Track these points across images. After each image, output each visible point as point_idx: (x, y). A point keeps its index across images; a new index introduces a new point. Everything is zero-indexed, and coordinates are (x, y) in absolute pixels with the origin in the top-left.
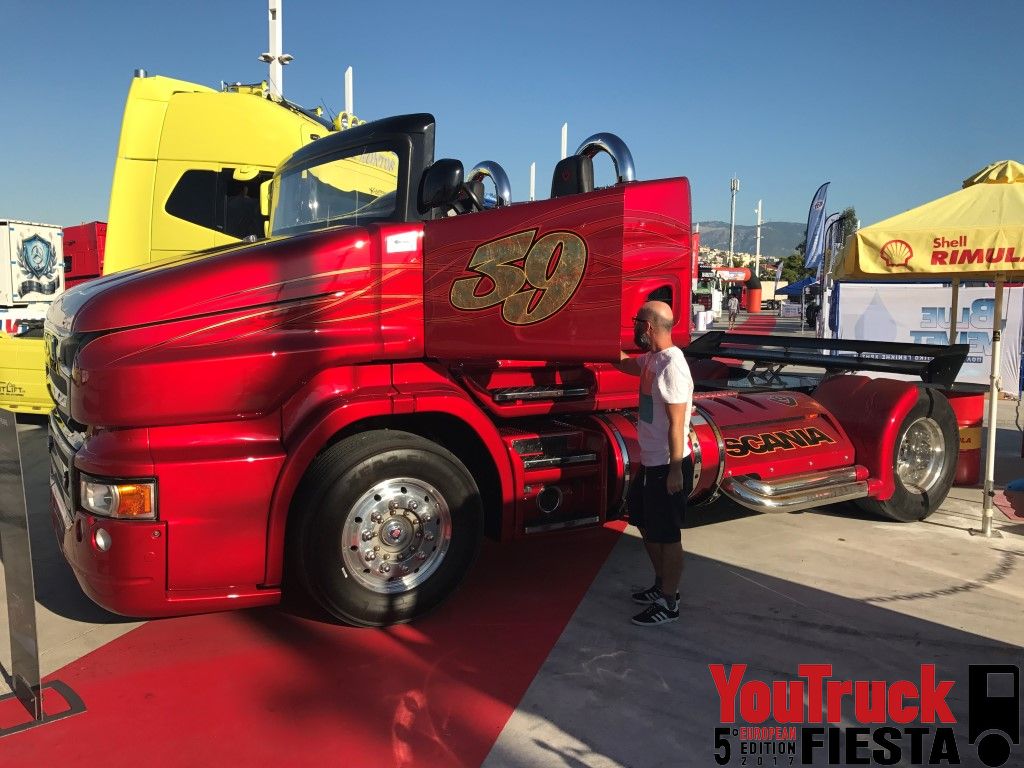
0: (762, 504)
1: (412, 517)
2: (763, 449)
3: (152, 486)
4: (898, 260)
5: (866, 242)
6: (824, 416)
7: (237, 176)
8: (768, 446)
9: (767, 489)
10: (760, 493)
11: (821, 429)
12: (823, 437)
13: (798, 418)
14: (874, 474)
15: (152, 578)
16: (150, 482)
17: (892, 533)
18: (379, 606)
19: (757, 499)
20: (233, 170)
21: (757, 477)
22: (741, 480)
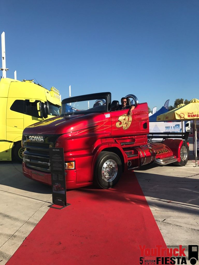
0: (161, 163)
1: (111, 167)
2: (159, 153)
3: (74, 162)
4: (182, 117)
5: (177, 114)
6: (166, 147)
7: (30, 101)
8: (160, 153)
9: (161, 160)
10: (160, 161)
11: (167, 149)
12: (168, 151)
13: (162, 147)
14: (177, 157)
15: (74, 180)
16: (73, 162)
18: (107, 185)
19: (160, 162)
21: (159, 158)
22: (157, 159)
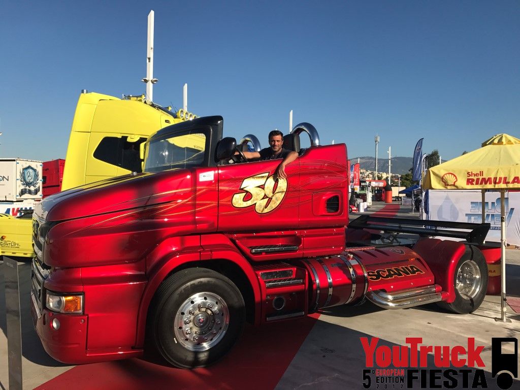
0: (388, 305)
1: (209, 312)
2: (387, 276)
3: (81, 297)
4: (450, 183)
5: (434, 174)
6: (418, 259)
7: (129, 140)
8: (390, 275)
9: (390, 297)
10: (387, 299)
11: (417, 266)
12: (418, 270)
13: (405, 260)
14: (445, 289)
15: (79, 344)
17: (455, 320)
19: (385, 303)
20: (127, 137)
21: (384, 291)
22: (377, 292)
